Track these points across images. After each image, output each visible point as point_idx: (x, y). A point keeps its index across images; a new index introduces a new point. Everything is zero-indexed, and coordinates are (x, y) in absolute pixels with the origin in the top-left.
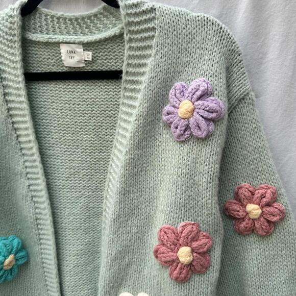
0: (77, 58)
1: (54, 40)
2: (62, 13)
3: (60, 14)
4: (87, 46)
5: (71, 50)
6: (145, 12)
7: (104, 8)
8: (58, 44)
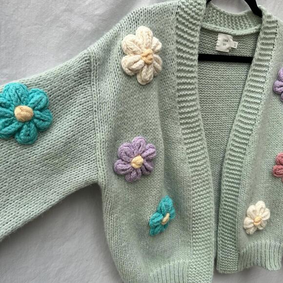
0: (228, 45)
1: (217, 29)
2: (224, 10)
3: (222, 10)
4: (236, 38)
5: (226, 39)
6: (273, 22)
7: (248, 13)
8: (217, 33)
